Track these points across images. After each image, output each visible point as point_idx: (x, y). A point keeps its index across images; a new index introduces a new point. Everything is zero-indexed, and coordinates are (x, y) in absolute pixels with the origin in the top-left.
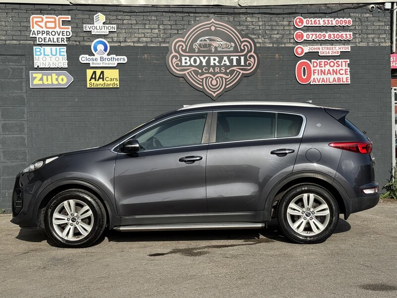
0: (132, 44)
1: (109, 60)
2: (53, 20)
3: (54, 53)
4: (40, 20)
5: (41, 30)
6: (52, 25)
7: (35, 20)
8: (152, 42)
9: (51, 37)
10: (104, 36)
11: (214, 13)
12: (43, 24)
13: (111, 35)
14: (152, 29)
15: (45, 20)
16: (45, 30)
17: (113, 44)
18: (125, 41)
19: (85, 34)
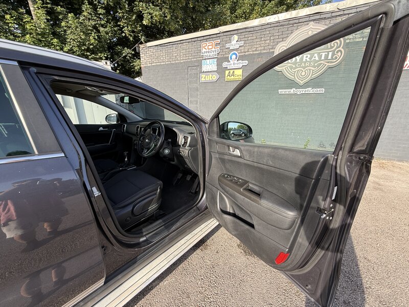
0: (252, 53)
1: (237, 64)
2: (211, 44)
3: (211, 63)
4: (205, 45)
5: (205, 50)
6: (210, 47)
7: (204, 45)
8: (264, 49)
9: (210, 54)
10: (237, 50)
11: (314, 20)
12: (206, 47)
13: (240, 48)
14: (265, 41)
15: (208, 45)
16: (208, 50)
17: (241, 54)
18: (248, 51)
19: (227, 50)
